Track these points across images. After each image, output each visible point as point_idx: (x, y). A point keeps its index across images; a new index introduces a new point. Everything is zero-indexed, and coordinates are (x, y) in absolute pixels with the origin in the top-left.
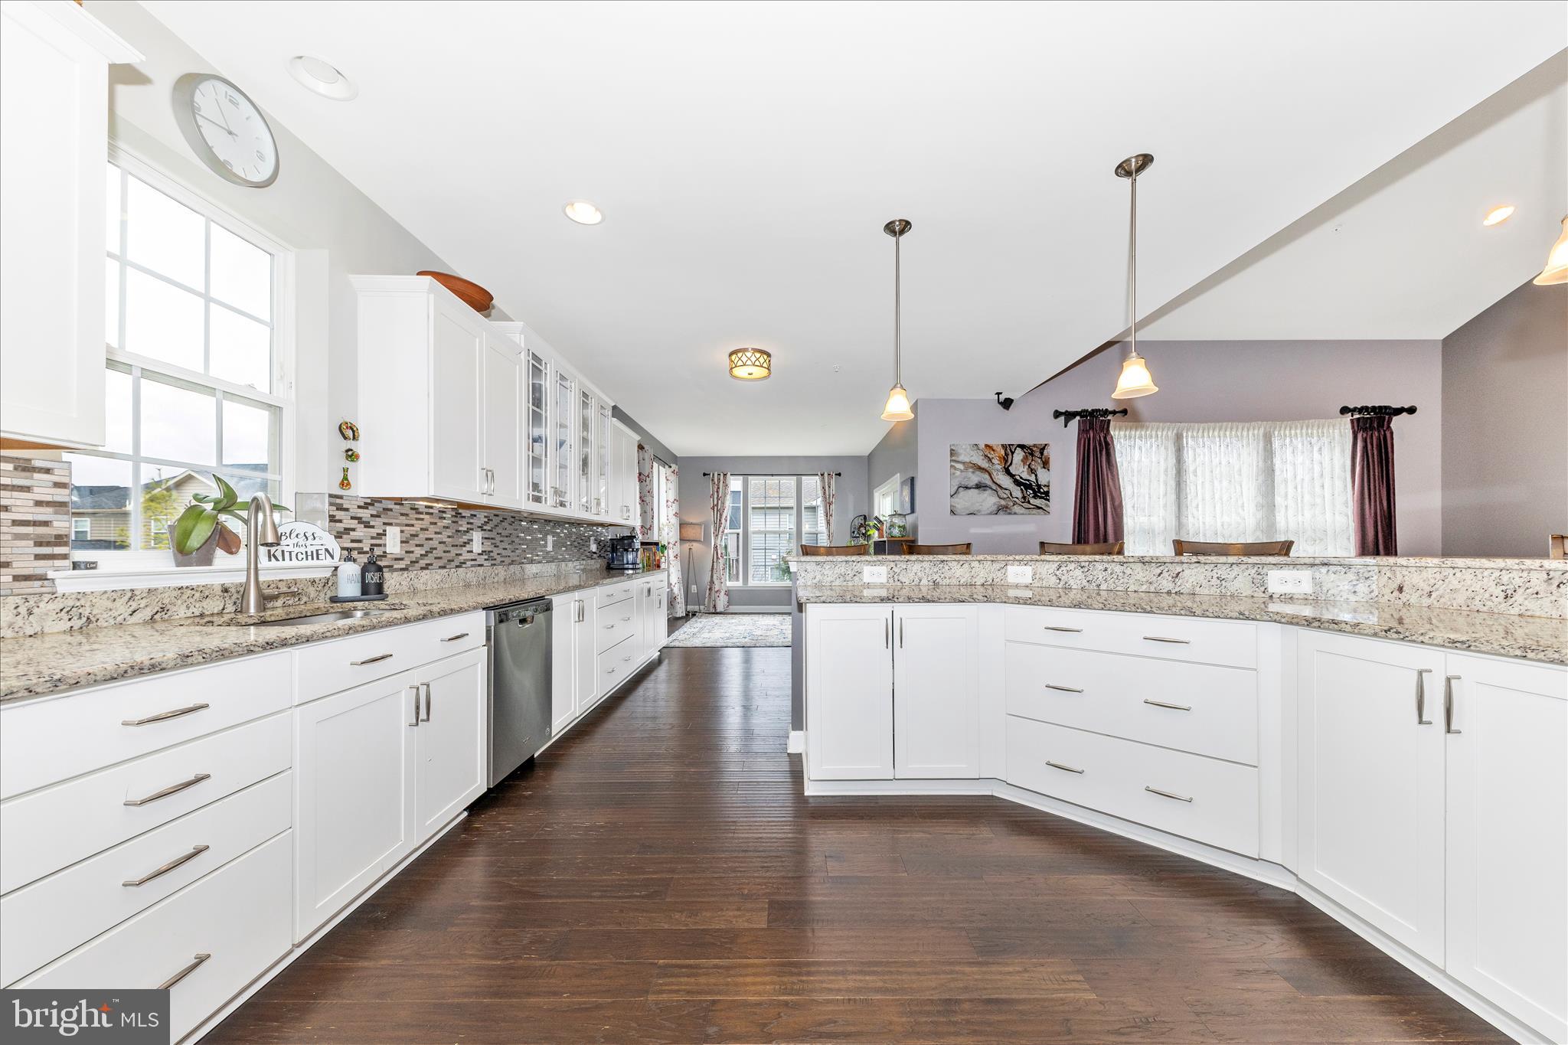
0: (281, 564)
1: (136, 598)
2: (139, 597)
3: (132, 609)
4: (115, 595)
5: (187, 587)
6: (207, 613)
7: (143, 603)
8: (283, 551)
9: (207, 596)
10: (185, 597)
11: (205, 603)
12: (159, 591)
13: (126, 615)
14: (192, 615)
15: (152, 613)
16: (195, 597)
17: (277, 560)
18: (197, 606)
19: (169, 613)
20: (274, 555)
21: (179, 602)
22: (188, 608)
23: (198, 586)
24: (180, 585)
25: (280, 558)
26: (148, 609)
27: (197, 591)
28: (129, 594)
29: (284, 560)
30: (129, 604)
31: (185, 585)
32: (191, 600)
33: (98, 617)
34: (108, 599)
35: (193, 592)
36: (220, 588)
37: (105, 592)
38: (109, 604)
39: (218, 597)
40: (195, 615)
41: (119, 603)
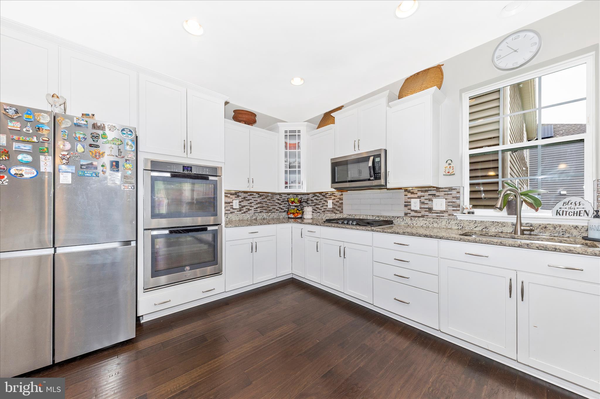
0: (561, 217)
1: (477, 223)
2: (478, 223)
3: (475, 226)
4: (470, 221)
5: (496, 222)
6: (504, 232)
7: (479, 225)
8: (563, 211)
9: (505, 226)
10: (495, 225)
11: (503, 228)
12: (485, 222)
13: (473, 227)
14: (498, 232)
15: (482, 228)
16: (499, 226)
17: (560, 215)
18: (500, 229)
19: (488, 229)
20: (559, 213)
21: (492, 226)
22: (496, 229)
23: (500, 222)
24: (493, 221)
25: (561, 214)
26: (481, 227)
27: (500, 223)
28: (475, 222)
29: (563, 215)
30: (474, 224)
31: (495, 221)
32: (498, 227)
33: (465, 227)
34: (468, 222)
35: (498, 224)
36: (511, 224)
37: (467, 220)
38: (469, 224)
39: (510, 227)
40: (499, 232)
41: (471, 224)
